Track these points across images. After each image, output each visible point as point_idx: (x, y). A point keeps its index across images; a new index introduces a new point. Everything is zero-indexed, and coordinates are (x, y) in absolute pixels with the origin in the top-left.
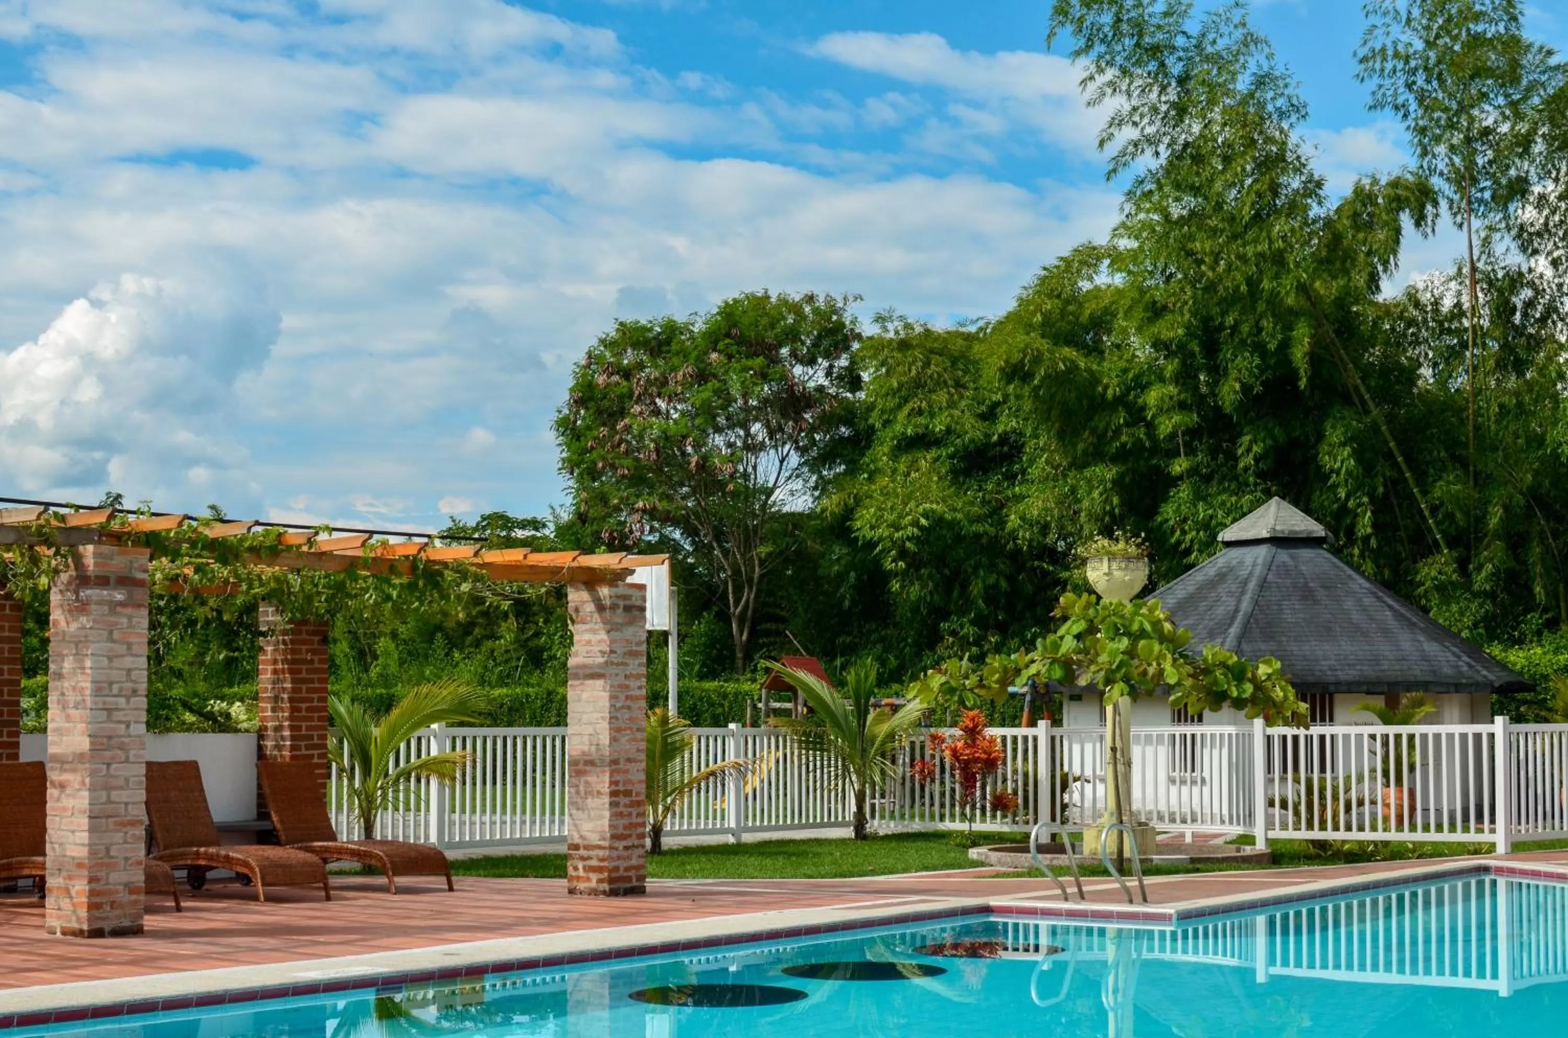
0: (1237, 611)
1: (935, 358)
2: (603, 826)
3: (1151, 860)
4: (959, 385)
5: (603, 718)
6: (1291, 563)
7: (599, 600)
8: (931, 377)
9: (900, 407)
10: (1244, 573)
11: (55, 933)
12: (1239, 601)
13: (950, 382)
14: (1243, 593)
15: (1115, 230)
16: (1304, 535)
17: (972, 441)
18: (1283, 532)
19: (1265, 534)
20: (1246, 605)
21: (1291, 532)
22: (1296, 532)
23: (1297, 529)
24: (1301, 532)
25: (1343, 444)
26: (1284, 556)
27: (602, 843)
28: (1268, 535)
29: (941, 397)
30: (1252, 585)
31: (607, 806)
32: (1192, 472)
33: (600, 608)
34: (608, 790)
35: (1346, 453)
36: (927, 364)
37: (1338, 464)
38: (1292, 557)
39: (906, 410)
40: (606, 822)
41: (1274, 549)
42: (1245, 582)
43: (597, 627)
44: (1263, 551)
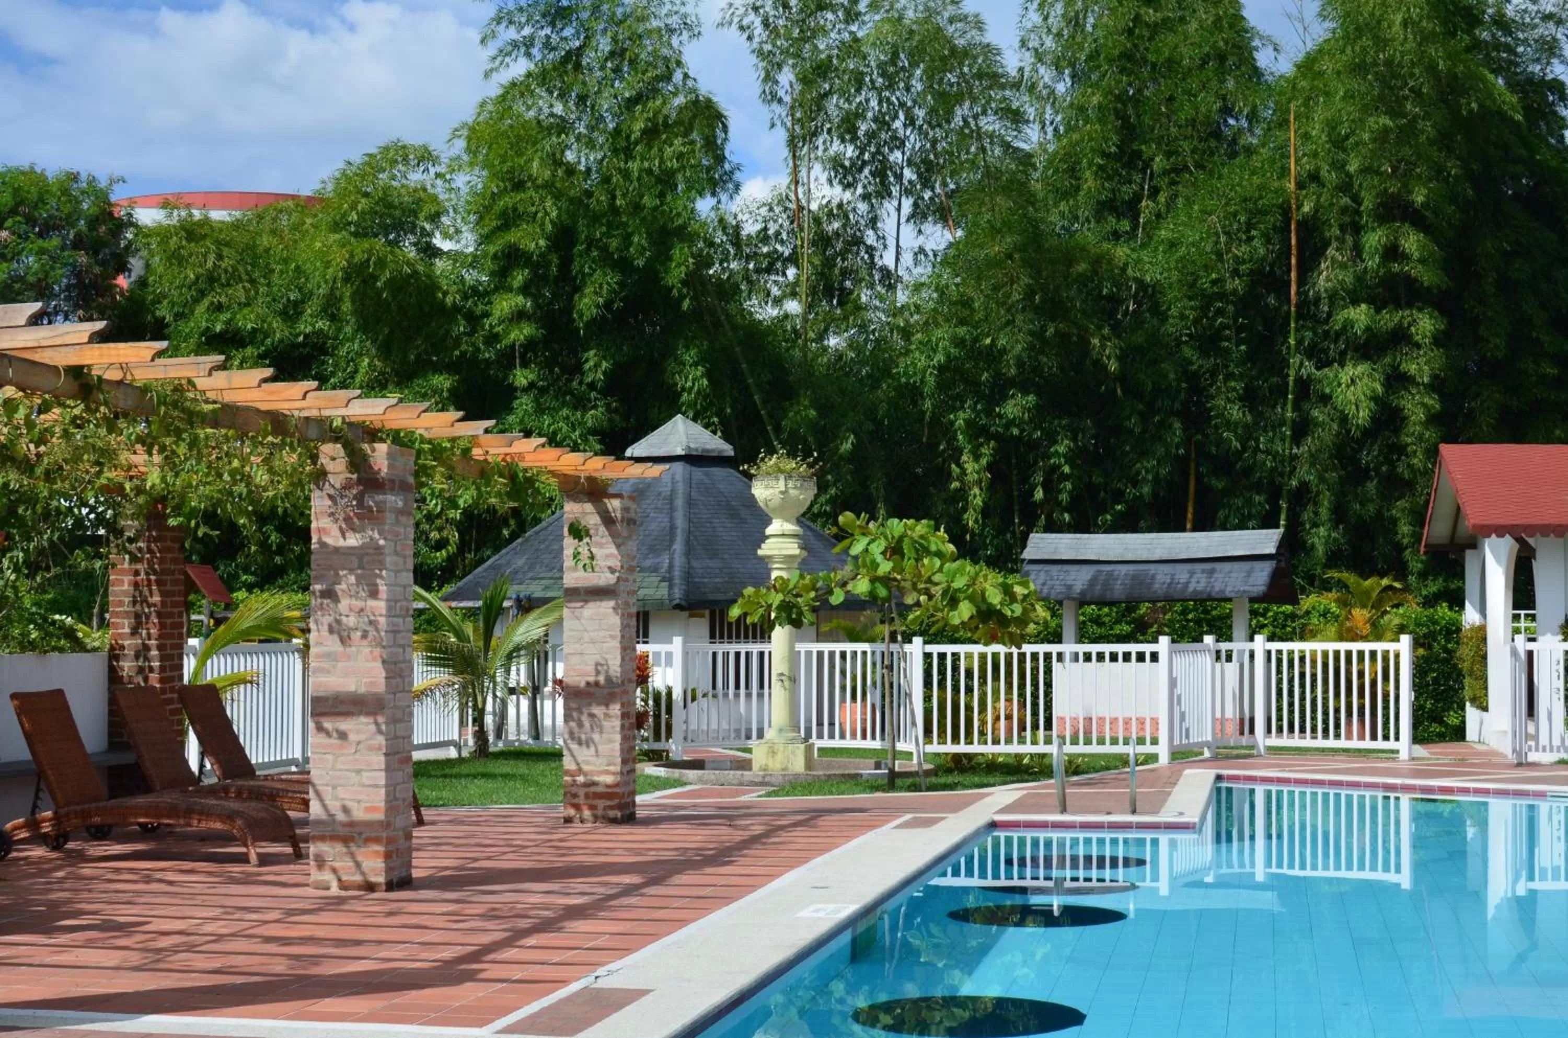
0: (673, 528)
1: (226, 251)
2: (613, 750)
3: (861, 775)
4: (252, 281)
5: (611, 636)
6: (707, 481)
7: (608, 511)
8: (226, 271)
9: (196, 301)
10: (666, 490)
11: (328, 888)
12: (672, 519)
13: (245, 277)
14: (672, 509)
15: (456, 130)
16: (715, 454)
17: (281, 341)
18: (697, 450)
19: (680, 451)
20: (680, 522)
21: (704, 450)
22: (708, 451)
23: (708, 447)
24: (713, 450)
25: (696, 364)
26: (699, 473)
27: (611, 768)
28: (683, 453)
29: (239, 292)
30: (680, 502)
31: (618, 729)
32: (532, 385)
33: (608, 520)
34: (619, 713)
35: (699, 373)
36: (220, 257)
37: (689, 384)
38: (707, 474)
39: (206, 302)
40: (617, 746)
41: (688, 467)
42: (671, 499)
43: (604, 540)
44: (678, 467)
